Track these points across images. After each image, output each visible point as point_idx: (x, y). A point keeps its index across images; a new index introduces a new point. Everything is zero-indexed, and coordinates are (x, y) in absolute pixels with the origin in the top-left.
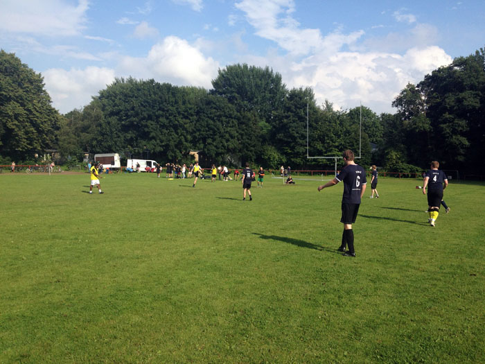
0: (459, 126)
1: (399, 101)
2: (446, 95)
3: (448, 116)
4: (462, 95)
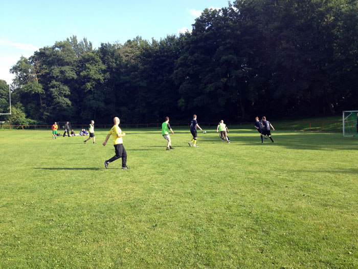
1: (15, 69)
2: (52, 68)
3: (56, 83)
4: (64, 68)
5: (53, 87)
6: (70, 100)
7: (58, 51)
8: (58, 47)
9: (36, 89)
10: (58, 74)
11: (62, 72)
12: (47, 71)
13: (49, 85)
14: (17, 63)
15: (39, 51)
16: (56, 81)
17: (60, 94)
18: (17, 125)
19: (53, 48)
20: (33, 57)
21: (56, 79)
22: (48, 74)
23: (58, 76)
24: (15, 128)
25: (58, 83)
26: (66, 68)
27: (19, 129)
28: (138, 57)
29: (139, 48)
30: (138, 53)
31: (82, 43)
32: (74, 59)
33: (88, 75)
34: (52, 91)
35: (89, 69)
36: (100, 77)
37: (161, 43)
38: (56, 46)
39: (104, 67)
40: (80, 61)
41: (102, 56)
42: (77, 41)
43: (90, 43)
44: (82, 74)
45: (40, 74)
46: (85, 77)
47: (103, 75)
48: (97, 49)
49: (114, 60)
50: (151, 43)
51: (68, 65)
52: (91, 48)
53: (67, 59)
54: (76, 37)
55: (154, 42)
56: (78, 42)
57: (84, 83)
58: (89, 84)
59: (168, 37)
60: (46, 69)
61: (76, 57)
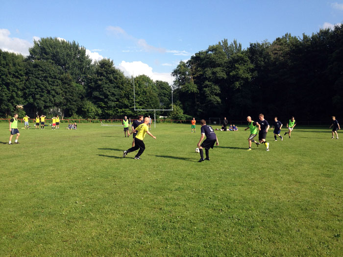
0: (215, 89)
1: (175, 73)
2: (206, 69)
3: (208, 83)
4: (215, 70)
5: (206, 86)
6: (220, 98)
7: (210, 55)
8: (211, 51)
9: (192, 88)
10: (210, 75)
11: (214, 73)
12: (201, 73)
13: (203, 85)
14: (178, 67)
15: (195, 56)
16: (209, 81)
17: (212, 93)
18: (176, 120)
19: (207, 52)
20: (190, 61)
21: (209, 80)
22: (201, 75)
23: (210, 77)
24: (175, 122)
25: (210, 83)
26: (218, 69)
27: (178, 123)
28: (287, 54)
29: (288, 45)
30: (287, 49)
31: (232, 45)
32: (225, 61)
33: (237, 74)
34: (205, 91)
35: (238, 68)
36: (249, 76)
37: (312, 38)
38: (209, 50)
39: (252, 66)
40: (230, 62)
41: (250, 56)
42: (227, 44)
43: (240, 45)
44: (231, 74)
45: (195, 76)
46: (234, 76)
47: (251, 74)
48: (246, 49)
49: (262, 59)
50: (302, 39)
51: (219, 66)
52: (241, 49)
53: (219, 61)
54: (227, 40)
55: (305, 37)
56: (229, 45)
57: (233, 82)
58: (237, 83)
59: (321, 31)
60: (201, 71)
61: (226, 59)
